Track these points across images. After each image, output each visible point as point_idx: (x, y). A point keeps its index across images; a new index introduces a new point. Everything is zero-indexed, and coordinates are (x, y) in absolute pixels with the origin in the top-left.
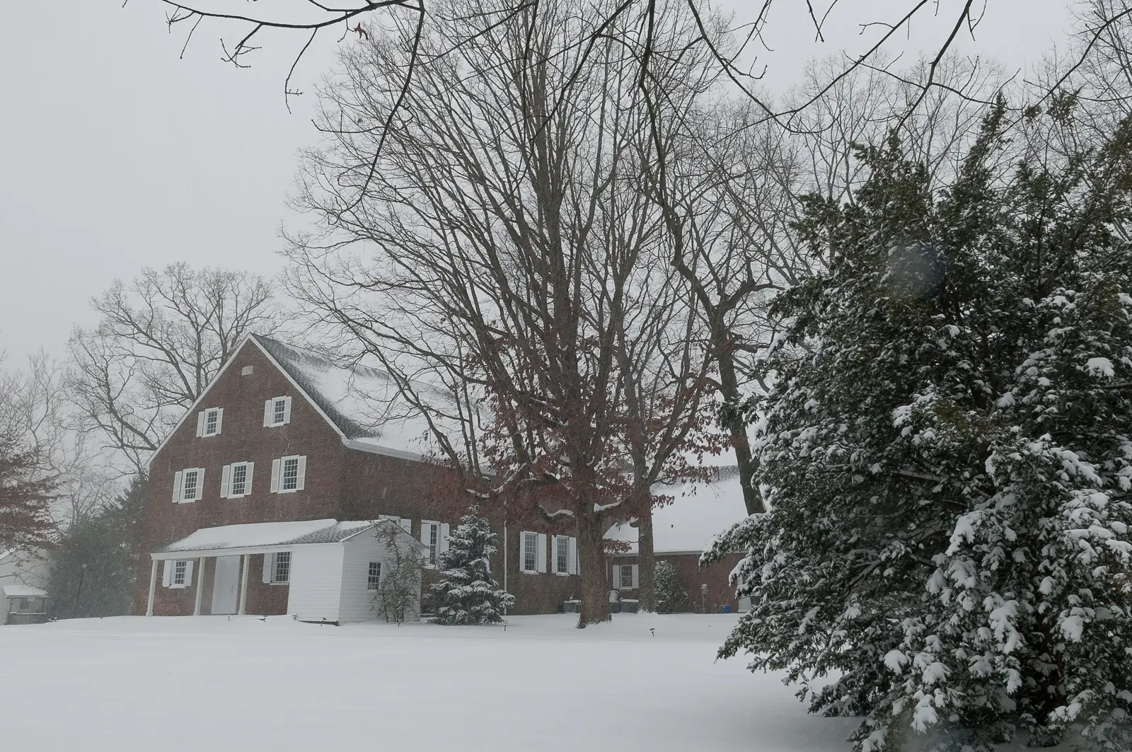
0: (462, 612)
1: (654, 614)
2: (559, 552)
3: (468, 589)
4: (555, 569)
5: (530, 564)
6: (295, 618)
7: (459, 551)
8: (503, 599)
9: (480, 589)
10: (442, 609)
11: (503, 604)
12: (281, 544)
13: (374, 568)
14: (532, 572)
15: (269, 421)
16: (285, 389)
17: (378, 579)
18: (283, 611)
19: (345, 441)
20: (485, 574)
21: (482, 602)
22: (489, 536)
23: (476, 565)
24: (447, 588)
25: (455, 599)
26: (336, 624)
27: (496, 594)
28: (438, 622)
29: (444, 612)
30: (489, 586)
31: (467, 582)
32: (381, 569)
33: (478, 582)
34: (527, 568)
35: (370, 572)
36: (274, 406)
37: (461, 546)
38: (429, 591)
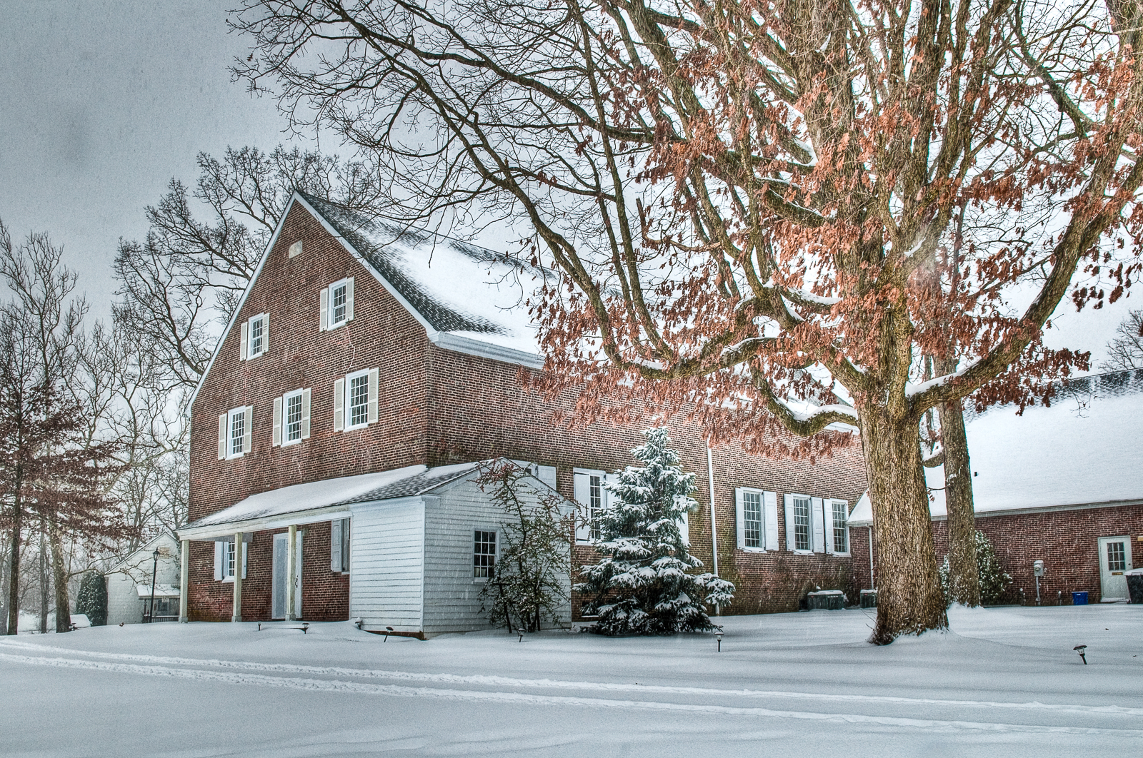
0: (639, 614)
1: (979, 609)
2: (797, 520)
3: (647, 572)
4: (791, 544)
5: (754, 539)
6: (360, 625)
7: (628, 507)
8: (712, 590)
9: (669, 571)
10: (604, 609)
11: (713, 598)
12: (333, 505)
13: (484, 540)
14: (756, 550)
15: (328, 322)
16: (344, 266)
17: (492, 559)
18: (343, 615)
19: (432, 334)
20: (678, 544)
21: (676, 595)
22: (681, 478)
23: (659, 530)
24: (609, 571)
25: (626, 589)
26: (420, 636)
27: (699, 580)
28: (597, 632)
29: (608, 613)
30: (685, 566)
31: (646, 561)
32: (497, 542)
33: (665, 560)
34: (748, 544)
35: (477, 548)
36: (332, 298)
37: (632, 498)
38: (581, 579)
